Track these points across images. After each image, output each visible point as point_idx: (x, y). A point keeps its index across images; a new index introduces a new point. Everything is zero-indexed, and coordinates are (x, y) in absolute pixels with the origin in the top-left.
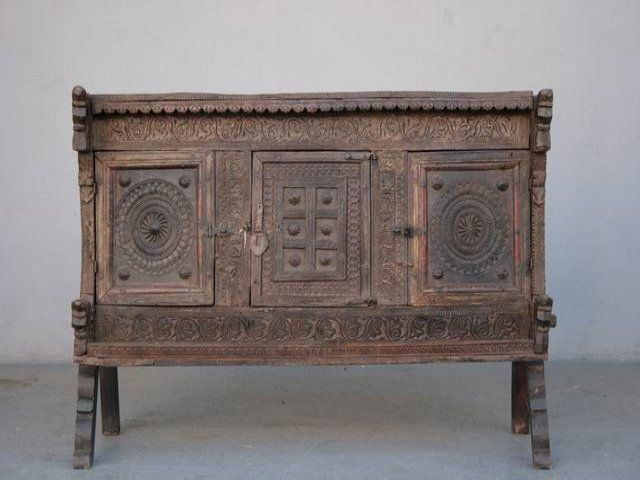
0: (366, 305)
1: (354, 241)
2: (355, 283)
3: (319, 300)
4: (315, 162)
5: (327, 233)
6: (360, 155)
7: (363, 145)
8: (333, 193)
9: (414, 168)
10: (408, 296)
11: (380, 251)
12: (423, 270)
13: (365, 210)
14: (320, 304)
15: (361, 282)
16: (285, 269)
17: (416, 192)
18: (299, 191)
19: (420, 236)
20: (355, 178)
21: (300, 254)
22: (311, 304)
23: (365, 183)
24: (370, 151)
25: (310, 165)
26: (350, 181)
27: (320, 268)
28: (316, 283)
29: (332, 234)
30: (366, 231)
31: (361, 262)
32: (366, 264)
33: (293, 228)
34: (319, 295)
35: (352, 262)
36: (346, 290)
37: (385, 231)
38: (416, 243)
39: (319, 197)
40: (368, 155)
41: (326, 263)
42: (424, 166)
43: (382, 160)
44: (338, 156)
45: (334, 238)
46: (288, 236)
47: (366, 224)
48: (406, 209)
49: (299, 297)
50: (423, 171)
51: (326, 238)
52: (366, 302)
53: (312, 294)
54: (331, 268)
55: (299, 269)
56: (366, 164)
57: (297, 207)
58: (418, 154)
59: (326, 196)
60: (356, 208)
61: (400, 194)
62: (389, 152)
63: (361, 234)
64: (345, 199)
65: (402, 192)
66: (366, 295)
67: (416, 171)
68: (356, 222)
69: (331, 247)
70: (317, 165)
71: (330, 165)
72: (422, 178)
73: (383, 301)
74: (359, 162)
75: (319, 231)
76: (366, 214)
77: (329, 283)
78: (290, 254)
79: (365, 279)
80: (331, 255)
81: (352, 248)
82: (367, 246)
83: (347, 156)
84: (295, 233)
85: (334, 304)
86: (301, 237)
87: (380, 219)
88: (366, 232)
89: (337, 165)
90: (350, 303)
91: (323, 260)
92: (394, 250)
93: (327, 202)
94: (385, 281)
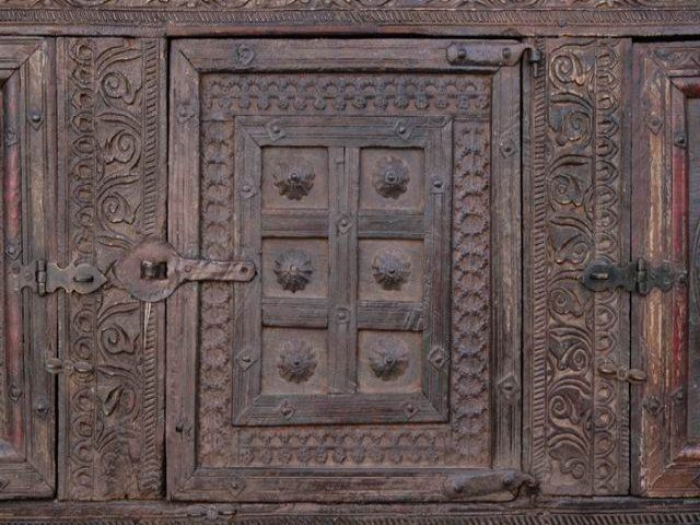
0: (507, 496)
1: (473, 306)
2: (476, 428)
3: (370, 480)
4: (358, 72)
5: (391, 282)
6: (493, 51)
7: (501, 21)
8: (409, 163)
9: (652, 87)
10: (633, 468)
11: (549, 335)
12: (677, 391)
13: (504, 214)
14: (373, 494)
15: (494, 429)
16: (268, 392)
17: (657, 159)
18: (307, 155)
19: (665, 290)
20: (473, 117)
21: (313, 344)
22: (346, 493)
23: (507, 133)
24: (520, 39)
25: (343, 79)
26: (459, 127)
27: (370, 386)
28: (359, 431)
29: (406, 286)
30: (509, 278)
31: (494, 366)
32: (509, 374)
33: (292, 266)
34: (367, 465)
35: (466, 369)
36: (449, 452)
37: (562, 276)
38: (655, 310)
39: (369, 176)
40: (516, 49)
41: (389, 371)
42: (681, 83)
43: (555, 66)
44: (427, 53)
45: (412, 295)
46: (275, 292)
47: (508, 253)
48: (629, 212)
49: (308, 473)
50: (679, 98)
51: (388, 296)
52: (506, 486)
53: (349, 465)
54: (406, 387)
55: (312, 388)
56: (508, 78)
57: (303, 205)
58: (663, 47)
59: (389, 172)
60: (479, 210)
61: (608, 166)
62: (576, 40)
63: (493, 286)
64: (446, 181)
65: (615, 161)
66: (507, 466)
67: (655, 98)
68: (479, 250)
69: (406, 322)
70: (360, 80)
71: (402, 79)
72: (675, 120)
73: (556, 481)
74: (486, 71)
75: (368, 274)
76: (510, 226)
77: (396, 431)
78: (283, 346)
79: (504, 419)
80: (402, 346)
81: (465, 327)
82: (511, 323)
83: (453, 52)
84: (297, 284)
85: (415, 494)
86: (315, 293)
87: (551, 239)
88: (507, 280)
89: (421, 80)
90: (460, 491)
91: (381, 362)
92: (589, 331)
93: (394, 189)
94: (564, 423)
